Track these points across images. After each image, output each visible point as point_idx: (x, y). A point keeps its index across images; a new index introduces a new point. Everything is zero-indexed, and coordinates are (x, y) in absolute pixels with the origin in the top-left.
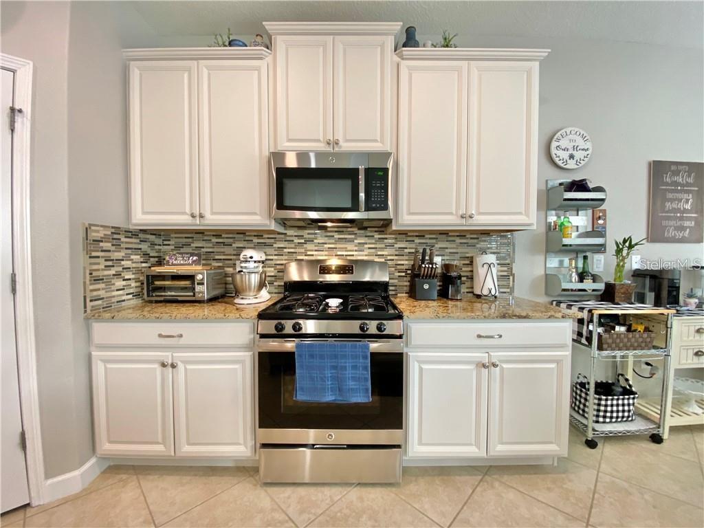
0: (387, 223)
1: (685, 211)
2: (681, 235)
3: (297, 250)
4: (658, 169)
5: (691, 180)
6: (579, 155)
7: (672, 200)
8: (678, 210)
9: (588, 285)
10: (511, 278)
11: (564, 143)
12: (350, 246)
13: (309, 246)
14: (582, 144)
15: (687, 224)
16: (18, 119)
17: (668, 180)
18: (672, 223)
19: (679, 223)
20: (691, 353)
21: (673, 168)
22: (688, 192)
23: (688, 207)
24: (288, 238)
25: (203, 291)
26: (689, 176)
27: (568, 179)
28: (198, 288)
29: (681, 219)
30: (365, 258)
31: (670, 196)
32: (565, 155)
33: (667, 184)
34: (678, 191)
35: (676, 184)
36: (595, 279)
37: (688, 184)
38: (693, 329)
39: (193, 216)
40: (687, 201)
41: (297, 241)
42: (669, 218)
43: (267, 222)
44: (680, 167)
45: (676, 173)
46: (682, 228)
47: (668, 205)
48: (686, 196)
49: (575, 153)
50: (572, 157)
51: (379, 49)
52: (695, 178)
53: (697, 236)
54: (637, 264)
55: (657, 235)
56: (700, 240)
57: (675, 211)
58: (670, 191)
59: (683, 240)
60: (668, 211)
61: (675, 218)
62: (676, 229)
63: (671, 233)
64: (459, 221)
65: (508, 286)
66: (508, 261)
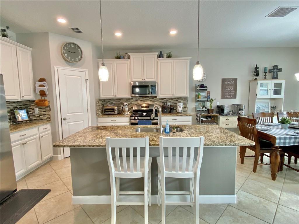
0: (156, 97)
2: (230, 97)
3: (135, 102)
4: (224, 81)
5: (233, 83)
6: (203, 78)
7: (227, 88)
8: (229, 91)
9: (204, 109)
10: (187, 108)
12: (148, 101)
13: (138, 101)
14: (204, 76)
15: (231, 94)
16: (87, 81)
17: (226, 83)
18: (227, 94)
19: (229, 94)
20: (225, 124)
21: (228, 80)
22: (232, 86)
23: (232, 90)
25: (116, 112)
27: (199, 84)
28: (115, 111)
29: (230, 93)
30: (152, 104)
31: (227, 87)
33: (226, 84)
35: (229, 84)
36: (206, 108)
37: (232, 84)
38: (225, 119)
39: (114, 96)
40: (232, 88)
41: (135, 100)
42: (227, 93)
43: (130, 97)
44: (230, 80)
45: (229, 81)
46: (230, 95)
48: (231, 87)
51: (153, 58)
52: (234, 82)
53: (235, 97)
54: (218, 104)
55: (223, 97)
56: (235, 98)
57: (228, 91)
58: (227, 86)
59: (231, 98)
60: (227, 91)
61: (228, 93)
62: (229, 95)
63: (227, 96)
64: (171, 96)
65: (186, 110)
66: (186, 104)
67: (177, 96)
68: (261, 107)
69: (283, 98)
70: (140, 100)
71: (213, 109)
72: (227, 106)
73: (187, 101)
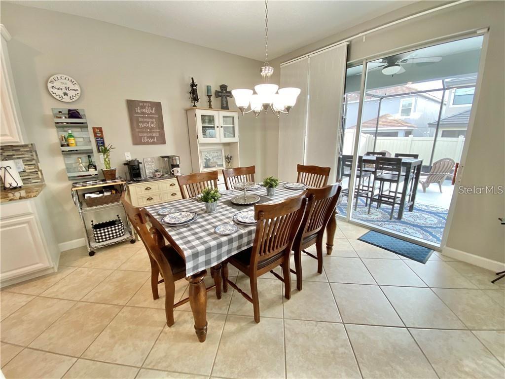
1: (152, 128)
2: (152, 140)
4: (131, 105)
5: (153, 112)
6: (71, 93)
7: (143, 122)
8: (148, 128)
9: (92, 172)
10: (39, 173)
11: (57, 84)
14: (72, 87)
15: (154, 135)
17: (138, 111)
18: (145, 135)
19: (149, 135)
20: (145, 200)
21: (140, 104)
22: (153, 118)
23: (153, 126)
26: (152, 109)
27: (65, 108)
29: (150, 132)
31: (141, 120)
32: (61, 93)
33: (138, 113)
34: (146, 118)
35: (143, 113)
36: (95, 167)
37: (152, 114)
38: (143, 189)
40: (152, 123)
42: (143, 132)
44: (145, 104)
45: (143, 107)
46: (152, 137)
47: (141, 125)
48: (151, 120)
49: (67, 92)
50: (65, 94)
52: (156, 110)
53: (162, 140)
54: (129, 157)
55: (137, 141)
56: (164, 143)
57: (145, 128)
58: (141, 117)
59: (153, 143)
60: (142, 128)
61: (147, 132)
62: (148, 137)
63: (146, 140)
65: (38, 178)
66: (34, 162)
68: (211, 158)
69: (237, 143)
71: (115, 170)
72: (149, 159)
73: (34, 153)
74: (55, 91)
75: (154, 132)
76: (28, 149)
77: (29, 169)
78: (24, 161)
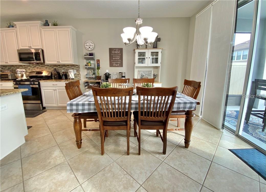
1: (118, 60)
4: (111, 50)
5: (119, 52)
6: (91, 47)
7: (114, 57)
8: (116, 60)
10: (80, 75)
11: (88, 44)
14: (92, 45)
15: (118, 63)
18: (115, 62)
19: (116, 63)
21: (114, 49)
22: (118, 55)
23: (118, 59)
24: (31, 66)
26: (119, 51)
27: (89, 52)
28: (9, 77)
31: (114, 56)
32: (88, 47)
33: (113, 53)
34: (116, 55)
35: (115, 53)
36: (95, 75)
37: (118, 53)
40: (118, 57)
42: (114, 61)
44: (116, 49)
45: (115, 51)
46: (117, 64)
47: (113, 58)
49: (90, 47)
50: (89, 47)
52: (120, 52)
53: (121, 65)
54: (107, 71)
55: (111, 65)
56: (122, 66)
58: (114, 55)
59: (118, 66)
60: (114, 60)
61: (115, 61)
62: (116, 64)
63: (115, 65)
64: (57, 63)
65: (79, 77)
66: (79, 71)
67: (62, 63)
68: (144, 74)
69: (160, 66)
70: (36, 67)
71: (101, 76)
72: (115, 73)
73: (79, 68)
74: (87, 47)
75: (118, 61)
76: (78, 67)
77: (77, 73)
78: (76, 71)
